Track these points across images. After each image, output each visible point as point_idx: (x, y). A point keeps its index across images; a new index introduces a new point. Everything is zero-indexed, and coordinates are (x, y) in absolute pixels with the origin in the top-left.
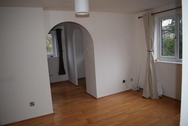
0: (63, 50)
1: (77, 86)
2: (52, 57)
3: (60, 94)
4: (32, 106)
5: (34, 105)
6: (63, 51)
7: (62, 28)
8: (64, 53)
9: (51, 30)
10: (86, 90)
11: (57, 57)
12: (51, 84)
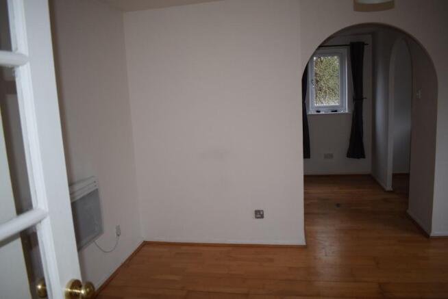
0: (364, 96)
1: (389, 192)
2: (336, 111)
3: (338, 205)
4: (258, 218)
5: (262, 217)
6: (364, 100)
7: (367, 39)
8: (366, 105)
9: (320, 47)
10: (407, 208)
11: (347, 114)
12: (305, 176)
